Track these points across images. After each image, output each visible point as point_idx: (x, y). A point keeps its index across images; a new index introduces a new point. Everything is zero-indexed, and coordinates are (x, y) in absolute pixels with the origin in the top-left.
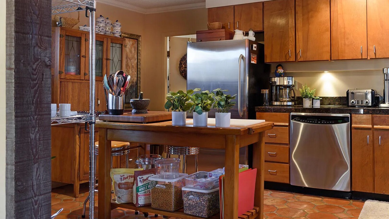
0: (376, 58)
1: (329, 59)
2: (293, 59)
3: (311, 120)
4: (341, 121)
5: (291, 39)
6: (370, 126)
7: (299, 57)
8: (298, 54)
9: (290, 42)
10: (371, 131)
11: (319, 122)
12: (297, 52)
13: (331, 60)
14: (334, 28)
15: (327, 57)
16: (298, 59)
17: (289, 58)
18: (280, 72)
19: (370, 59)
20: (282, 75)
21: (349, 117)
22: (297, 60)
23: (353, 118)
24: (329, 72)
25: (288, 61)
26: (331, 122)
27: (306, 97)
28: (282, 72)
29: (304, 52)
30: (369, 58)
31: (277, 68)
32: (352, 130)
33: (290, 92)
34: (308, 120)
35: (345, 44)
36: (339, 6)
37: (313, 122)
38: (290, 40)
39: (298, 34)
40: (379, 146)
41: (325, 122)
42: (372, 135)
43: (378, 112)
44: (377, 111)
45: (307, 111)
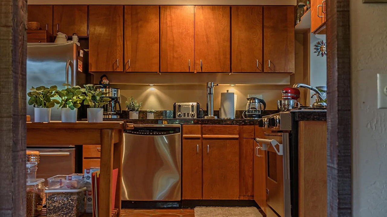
0: (202, 72)
1: (158, 71)
2: (120, 69)
3: (142, 132)
4: (173, 132)
5: (119, 48)
6: (200, 136)
7: (127, 68)
8: (126, 63)
9: (118, 51)
10: (200, 140)
11: (151, 134)
12: (126, 62)
13: (160, 72)
14: (163, 40)
15: (155, 68)
16: (127, 69)
17: (116, 69)
18: (105, 83)
19: (197, 72)
20: (108, 87)
21: (180, 128)
22: (125, 71)
23: (184, 128)
24: (155, 85)
25: (115, 71)
26: (162, 133)
27: (133, 110)
28: (108, 82)
29: (133, 62)
30: (195, 72)
31: (102, 78)
32: (184, 140)
33: (115, 105)
34: (140, 132)
35: (174, 57)
36: (169, 19)
37: (145, 133)
38: (118, 49)
39: (126, 42)
40: (207, 153)
41: (157, 133)
42: (201, 144)
43: (207, 122)
44: (206, 121)
45: (139, 122)
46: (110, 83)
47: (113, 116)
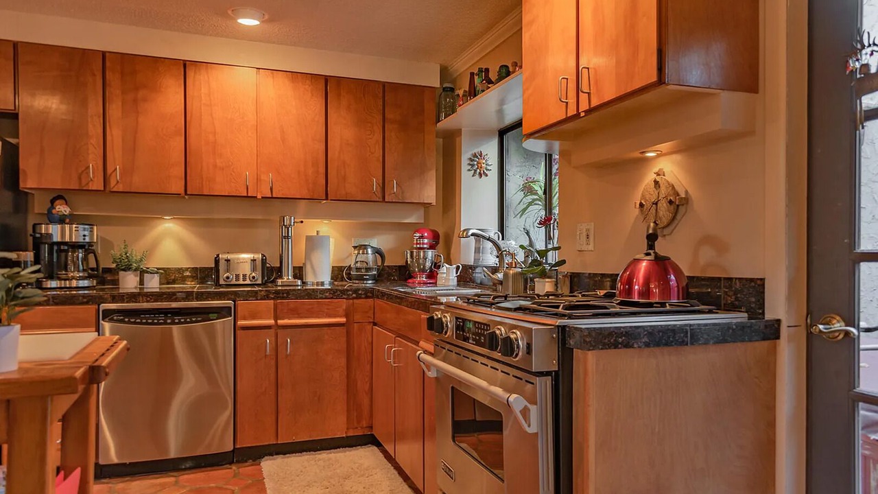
0: (272, 198)
1: (182, 191)
2: (97, 184)
3: (149, 319)
4: (216, 315)
5: (93, 141)
6: (272, 322)
7: (113, 182)
8: (111, 175)
9: (91, 147)
10: (272, 331)
11: (169, 321)
12: (109, 171)
13: (186, 194)
14: (192, 132)
15: (177, 187)
16: (112, 186)
17: (88, 184)
18: (60, 214)
19: (262, 197)
20: (67, 221)
21: (231, 308)
22: (108, 189)
23: (239, 309)
24: (174, 218)
25: (85, 188)
26: (194, 319)
27: (128, 268)
28: (68, 212)
29: (128, 171)
30: (259, 197)
31: (53, 202)
32: (238, 332)
33: (85, 259)
34: (145, 318)
35: (215, 166)
36: (204, 90)
37: (156, 321)
38: (91, 144)
39: (111, 131)
40: (287, 356)
41: (182, 320)
42: (273, 339)
43: (285, 295)
44: (283, 294)
45: (141, 299)
46: (75, 213)
47: (81, 282)
